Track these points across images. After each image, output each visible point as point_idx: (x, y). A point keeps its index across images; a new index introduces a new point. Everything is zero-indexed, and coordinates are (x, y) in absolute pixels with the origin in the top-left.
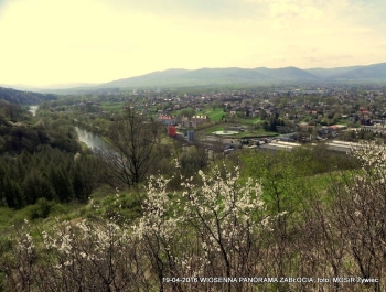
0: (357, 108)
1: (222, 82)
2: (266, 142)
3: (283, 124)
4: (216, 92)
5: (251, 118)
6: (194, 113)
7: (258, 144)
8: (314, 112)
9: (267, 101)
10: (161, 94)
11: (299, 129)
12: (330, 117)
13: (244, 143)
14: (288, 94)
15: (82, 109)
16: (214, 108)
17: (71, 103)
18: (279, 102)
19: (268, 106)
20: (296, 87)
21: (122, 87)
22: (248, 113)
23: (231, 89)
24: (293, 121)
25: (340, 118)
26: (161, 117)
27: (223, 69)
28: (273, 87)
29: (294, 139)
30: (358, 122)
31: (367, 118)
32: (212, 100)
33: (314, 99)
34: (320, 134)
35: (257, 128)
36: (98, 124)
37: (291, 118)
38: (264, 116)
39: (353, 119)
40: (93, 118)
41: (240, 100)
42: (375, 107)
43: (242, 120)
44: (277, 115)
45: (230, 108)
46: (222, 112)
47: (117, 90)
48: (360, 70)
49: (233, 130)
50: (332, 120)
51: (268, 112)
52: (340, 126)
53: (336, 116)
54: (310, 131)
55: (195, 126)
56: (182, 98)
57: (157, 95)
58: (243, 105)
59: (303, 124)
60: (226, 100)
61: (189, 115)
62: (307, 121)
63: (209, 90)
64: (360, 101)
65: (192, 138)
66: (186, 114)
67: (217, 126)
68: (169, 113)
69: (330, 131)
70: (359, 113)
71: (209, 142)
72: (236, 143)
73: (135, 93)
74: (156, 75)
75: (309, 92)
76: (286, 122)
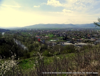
0: (87, 34)
1: (53, 27)
2: (63, 43)
3: (68, 38)
4: (52, 30)
5: (60, 37)
6: (45, 35)
7: (61, 44)
8: (76, 35)
9: (64, 32)
10: (37, 30)
11: (72, 40)
12: (80, 37)
13: (58, 43)
14: (70, 31)
15: (16, 34)
16: (51, 34)
17: (13, 32)
18: (67, 32)
19: (64, 34)
20: (72, 29)
21: (27, 28)
22: (59, 35)
23: (55, 29)
24: (71, 38)
25: (83, 37)
26: (36, 36)
27: (53, 24)
28: (66, 29)
29: (70, 42)
30: (87, 38)
31: (89, 37)
32: (50, 32)
33: (76, 32)
34: (77, 41)
35: (61, 39)
36: (20, 38)
37: (70, 37)
38: (63, 36)
39: (86, 37)
40: (19, 36)
41: (57, 32)
42: (91, 34)
43: (58, 37)
44: (67, 36)
45: (55, 34)
46: (52, 35)
47: (26, 29)
48: (88, 25)
49: (55, 40)
50: (81, 37)
51: (64, 35)
52: (82, 39)
53: (82, 36)
54: (75, 40)
55: (45, 39)
56: (43, 31)
57: (36, 30)
58: (58, 33)
59: (73, 38)
60: (54, 32)
61: (44, 36)
62: (74, 38)
63: (50, 29)
64: (88, 33)
65: (44, 42)
66: (43, 36)
67: (51, 39)
68: (39, 35)
69: (80, 40)
70: (87, 36)
71: (49, 43)
72: (56, 43)
73: (30, 30)
74: (36, 25)
75: (75, 30)
76: (69, 38)
